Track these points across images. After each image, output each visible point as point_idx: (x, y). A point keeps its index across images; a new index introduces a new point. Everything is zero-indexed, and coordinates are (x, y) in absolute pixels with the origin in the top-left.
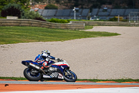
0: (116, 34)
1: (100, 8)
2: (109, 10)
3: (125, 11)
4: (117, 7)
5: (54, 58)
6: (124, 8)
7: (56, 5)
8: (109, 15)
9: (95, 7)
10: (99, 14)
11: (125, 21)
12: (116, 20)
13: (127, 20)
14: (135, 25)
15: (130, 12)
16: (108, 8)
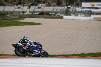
7: (5, 3)
9: (33, 5)
16: (42, 6)
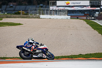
0: (20, 24)
1: (7, 5)
2: (14, 7)
3: (26, 7)
4: (20, 4)
5: (38, 44)
6: (26, 5)
8: (14, 10)
10: (7, 9)
11: (26, 14)
12: (19, 13)
13: (27, 14)
14: (33, 18)
15: (30, 7)
16: (14, 5)
